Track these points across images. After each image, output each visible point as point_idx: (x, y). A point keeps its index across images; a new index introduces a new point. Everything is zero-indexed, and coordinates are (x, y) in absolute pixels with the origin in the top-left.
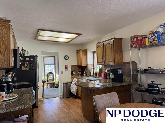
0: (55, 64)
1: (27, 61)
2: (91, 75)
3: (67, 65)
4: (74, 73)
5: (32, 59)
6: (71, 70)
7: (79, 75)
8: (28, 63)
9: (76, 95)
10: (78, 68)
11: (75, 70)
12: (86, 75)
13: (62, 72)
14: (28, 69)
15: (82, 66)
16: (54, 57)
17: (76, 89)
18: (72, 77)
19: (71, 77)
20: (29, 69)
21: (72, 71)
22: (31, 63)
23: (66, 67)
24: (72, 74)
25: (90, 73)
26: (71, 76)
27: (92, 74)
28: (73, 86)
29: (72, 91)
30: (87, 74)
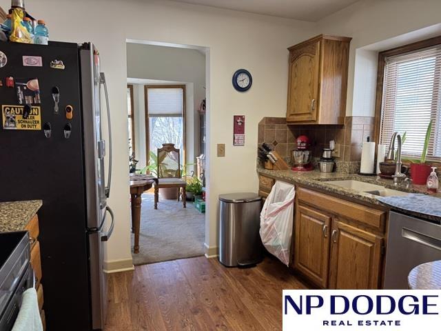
0: (184, 115)
1: (32, 72)
2: (362, 171)
3: (242, 118)
4: (272, 155)
5: (59, 65)
6: (260, 139)
7: (294, 166)
8: (34, 84)
9: (287, 264)
10: (289, 134)
11: (275, 143)
12: (334, 169)
13: (221, 150)
14: (39, 127)
15: (320, 122)
16: (183, 87)
17: (291, 234)
18: (260, 174)
19: (256, 175)
20: (45, 126)
21: (264, 146)
22: (55, 91)
23: (239, 126)
24: (263, 158)
25: (357, 160)
26: (258, 167)
27: (366, 167)
28: (272, 219)
29: (268, 242)
30: (338, 163)
